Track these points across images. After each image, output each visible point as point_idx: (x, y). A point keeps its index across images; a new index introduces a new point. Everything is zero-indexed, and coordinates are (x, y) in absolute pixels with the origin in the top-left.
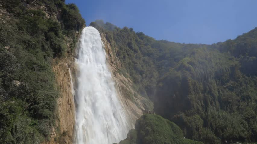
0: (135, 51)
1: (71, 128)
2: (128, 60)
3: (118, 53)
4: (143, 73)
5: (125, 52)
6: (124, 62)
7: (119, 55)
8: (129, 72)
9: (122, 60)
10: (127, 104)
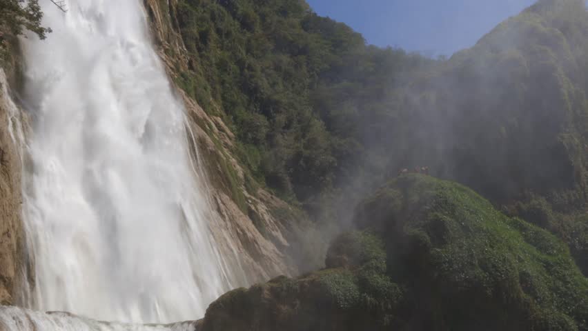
0: (246, 24)
1: (10, 246)
2: (219, 52)
3: (179, 16)
4: (278, 111)
5: (207, 16)
6: (201, 56)
7: (182, 24)
8: (219, 96)
9: (194, 45)
10: (219, 210)
